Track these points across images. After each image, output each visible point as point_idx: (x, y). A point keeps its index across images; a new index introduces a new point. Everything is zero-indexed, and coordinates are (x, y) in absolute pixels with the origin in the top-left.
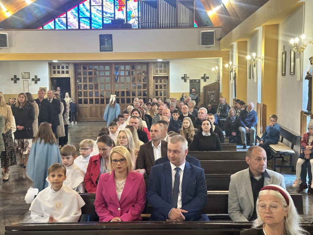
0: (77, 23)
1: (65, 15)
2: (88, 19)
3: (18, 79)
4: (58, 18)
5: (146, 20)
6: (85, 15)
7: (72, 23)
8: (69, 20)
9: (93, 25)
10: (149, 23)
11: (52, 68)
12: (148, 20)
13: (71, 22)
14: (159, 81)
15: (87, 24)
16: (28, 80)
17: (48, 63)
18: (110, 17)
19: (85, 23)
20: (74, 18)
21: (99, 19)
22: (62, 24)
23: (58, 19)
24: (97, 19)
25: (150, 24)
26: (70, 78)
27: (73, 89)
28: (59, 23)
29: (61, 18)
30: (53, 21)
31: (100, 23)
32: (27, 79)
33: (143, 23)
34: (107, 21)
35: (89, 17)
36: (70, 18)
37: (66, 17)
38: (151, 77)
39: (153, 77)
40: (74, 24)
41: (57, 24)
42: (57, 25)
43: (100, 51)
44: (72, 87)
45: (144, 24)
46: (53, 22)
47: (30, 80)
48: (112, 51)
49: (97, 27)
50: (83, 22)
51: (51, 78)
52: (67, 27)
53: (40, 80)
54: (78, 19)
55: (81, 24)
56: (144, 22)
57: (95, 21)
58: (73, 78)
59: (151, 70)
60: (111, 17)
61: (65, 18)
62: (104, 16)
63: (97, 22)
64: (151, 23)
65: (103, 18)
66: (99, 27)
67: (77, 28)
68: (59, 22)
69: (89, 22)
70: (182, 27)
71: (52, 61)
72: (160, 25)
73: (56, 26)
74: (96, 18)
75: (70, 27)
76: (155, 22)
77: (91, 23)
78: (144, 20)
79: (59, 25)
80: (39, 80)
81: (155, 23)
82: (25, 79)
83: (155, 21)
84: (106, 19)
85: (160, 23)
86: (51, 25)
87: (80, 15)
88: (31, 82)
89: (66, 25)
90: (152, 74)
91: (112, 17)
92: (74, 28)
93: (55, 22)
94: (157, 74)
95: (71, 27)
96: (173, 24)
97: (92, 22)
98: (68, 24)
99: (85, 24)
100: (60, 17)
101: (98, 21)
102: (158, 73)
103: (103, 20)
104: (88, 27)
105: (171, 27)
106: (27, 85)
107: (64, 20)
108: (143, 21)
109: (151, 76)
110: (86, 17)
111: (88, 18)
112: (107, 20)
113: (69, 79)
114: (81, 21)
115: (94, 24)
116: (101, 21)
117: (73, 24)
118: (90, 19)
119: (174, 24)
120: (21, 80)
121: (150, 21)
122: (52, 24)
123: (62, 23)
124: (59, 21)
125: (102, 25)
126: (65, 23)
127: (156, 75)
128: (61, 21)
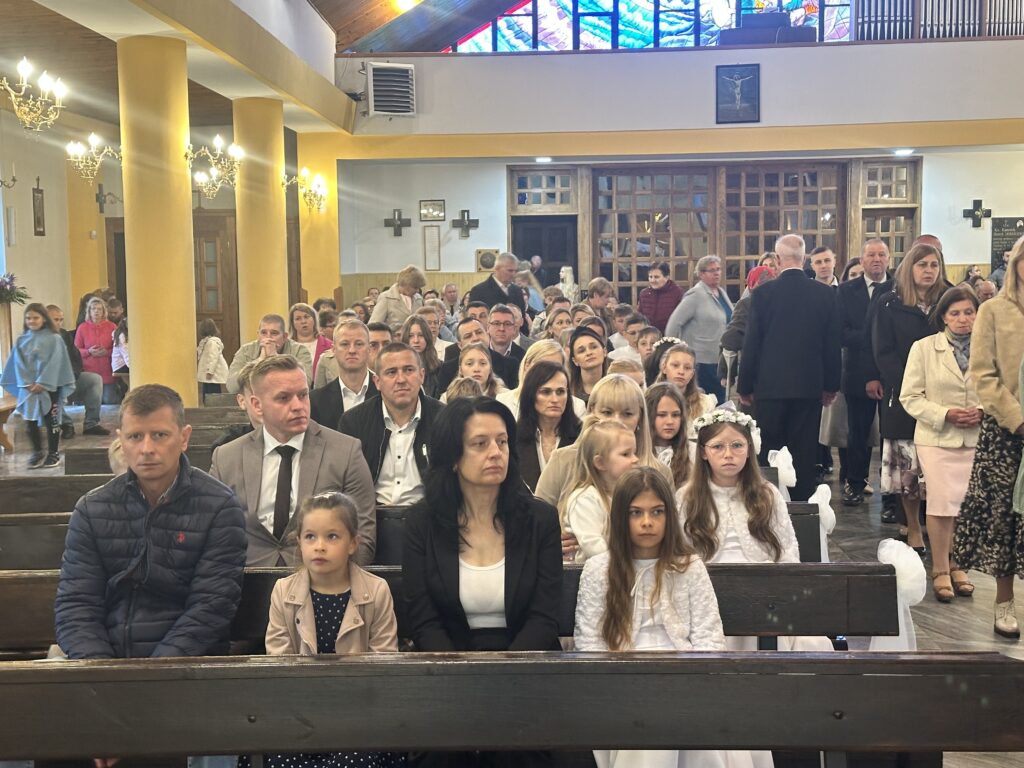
0: (570, 32)
1: (529, 6)
2: (607, 18)
3: (408, 223)
4: (505, 18)
5: (873, 14)
6: (598, 6)
7: (552, 33)
8: (542, 24)
9: (621, 39)
10: (883, 22)
11: (516, 185)
12: (879, 14)
13: (548, 31)
14: (879, 224)
15: (603, 35)
16: (439, 226)
17: (507, 166)
18: (680, 11)
19: (597, 32)
20: (561, 16)
21: (645, 17)
22: (518, 38)
23: (506, 21)
24: (637, 18)
25: (886, 25)
26: (576, 217)
27: (587, 256)
28: (509, 34)
29: (515, 18)
30: (490, 28)
31: (649, 29)
32: (435, 223)
33: (863, 22)
34: (671, 23)
35: (611, 10)
36: (544, 17)
37: (534, 15)
38: (856, 211)
39: (864, 210)
40: (557, 35)
41: (504, 37)
42: (503, 40)
43: (718, 123)
44: (583, 247)
45: (866, 26)
46: (488, 32)
47: (446, 226)
48: (758, 121)
49: (638, 44)
50: (591, 29)
51: (512, 217)
52: (535, 44)
53: (477, 226)
54: (571, 17)
55: (583, 37)
56: (866, 19)
57: (630, 24)
58: (587, 218)
59: (858, 187)
60: (685, 11)
61: (530, 18)
62: (661, 8)
63: (637, 28)
64: (892, 24)
65: (657, 13)
66: (643, 44)
67: (570, 47)
68: (511, 32)
69: (609, 27)
70: (999, 34)
71: (532, 159)
72: (922, 29)
73: (499, 43)
74: (635, 13)
75: (545, 45)
76: (905, 18)
77: (615, 33)
78: (866, 14)
79: (508, 42)
80: (475, 224)
81: (904, 24)
82: (429, 223)
83: (904, 14)
84: (668, 16)
85: (923, 23)
86: (482, 41)
87: (580, 5)
88: (448, 232)
89: (531, 41)
90: (860, 202)
91: (689, 10)
92: (556, 49)
93: (495, 31)
94: (875, 202)
95: (547, 47)
96: (969, 25)
97: (621, 27)
98: (540, 36)
99: (595, 35)
100: (515, 13)
101: (641, 25)
102: (876, 195)
103: (657, 21)
104: (608, 46)
105: (963, 35)
106: (437, 243)
107: (526, 24)
108: (863, 17)
109: (857, 206)
110: (600, 11)
111: (606, 14)
112: (671, 19)
113: (572, 220)
114: (582, 25)
115: (628, 37)
116: (651, 26)
117: (554, 38)
118: (614, 17)
119: (974, 24)
120: (417, 227)
121: (890, 16)
122: (486, 38)
123: (519, 35)
124: (510, 27)
125: (652, 39)
126: (530, 32)
127: (871, 203)
128: (517, 29)
